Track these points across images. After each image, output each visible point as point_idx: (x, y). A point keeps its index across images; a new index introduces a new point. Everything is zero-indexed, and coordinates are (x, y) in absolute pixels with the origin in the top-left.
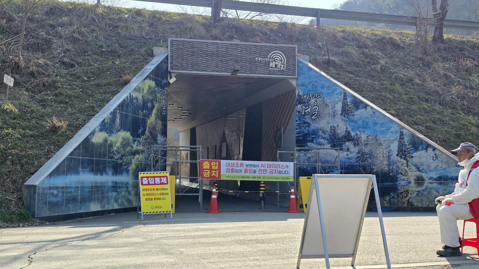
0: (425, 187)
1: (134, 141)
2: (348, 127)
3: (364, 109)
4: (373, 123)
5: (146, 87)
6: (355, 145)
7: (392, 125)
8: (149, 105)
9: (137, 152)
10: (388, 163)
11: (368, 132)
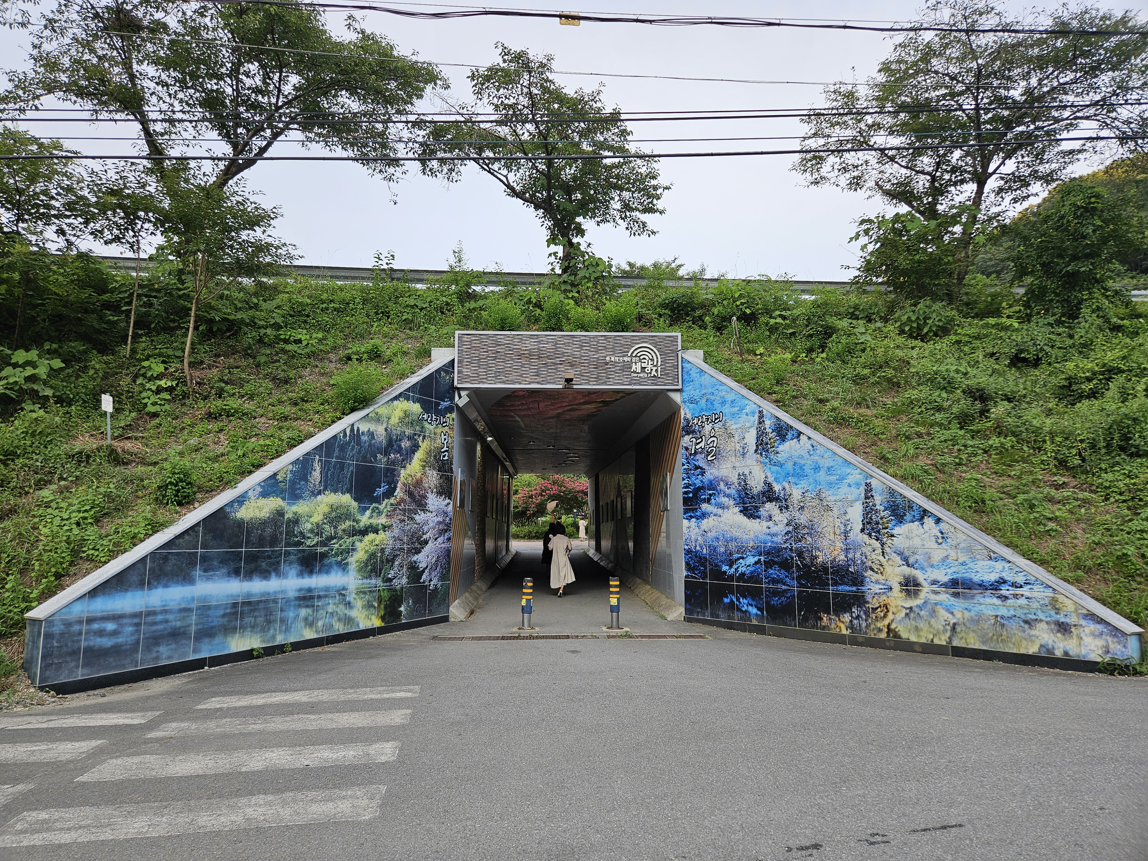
0: (923, 601)
1: (362, 510)
2: (769, 474)
3: (795, 440)
4: (813, 467)
5: (398, 414)
6: (781, 510)
7: (848, 471)
8: (405, 444)
9: (372, 529)
10: (844, 547)
11: (804, 484)
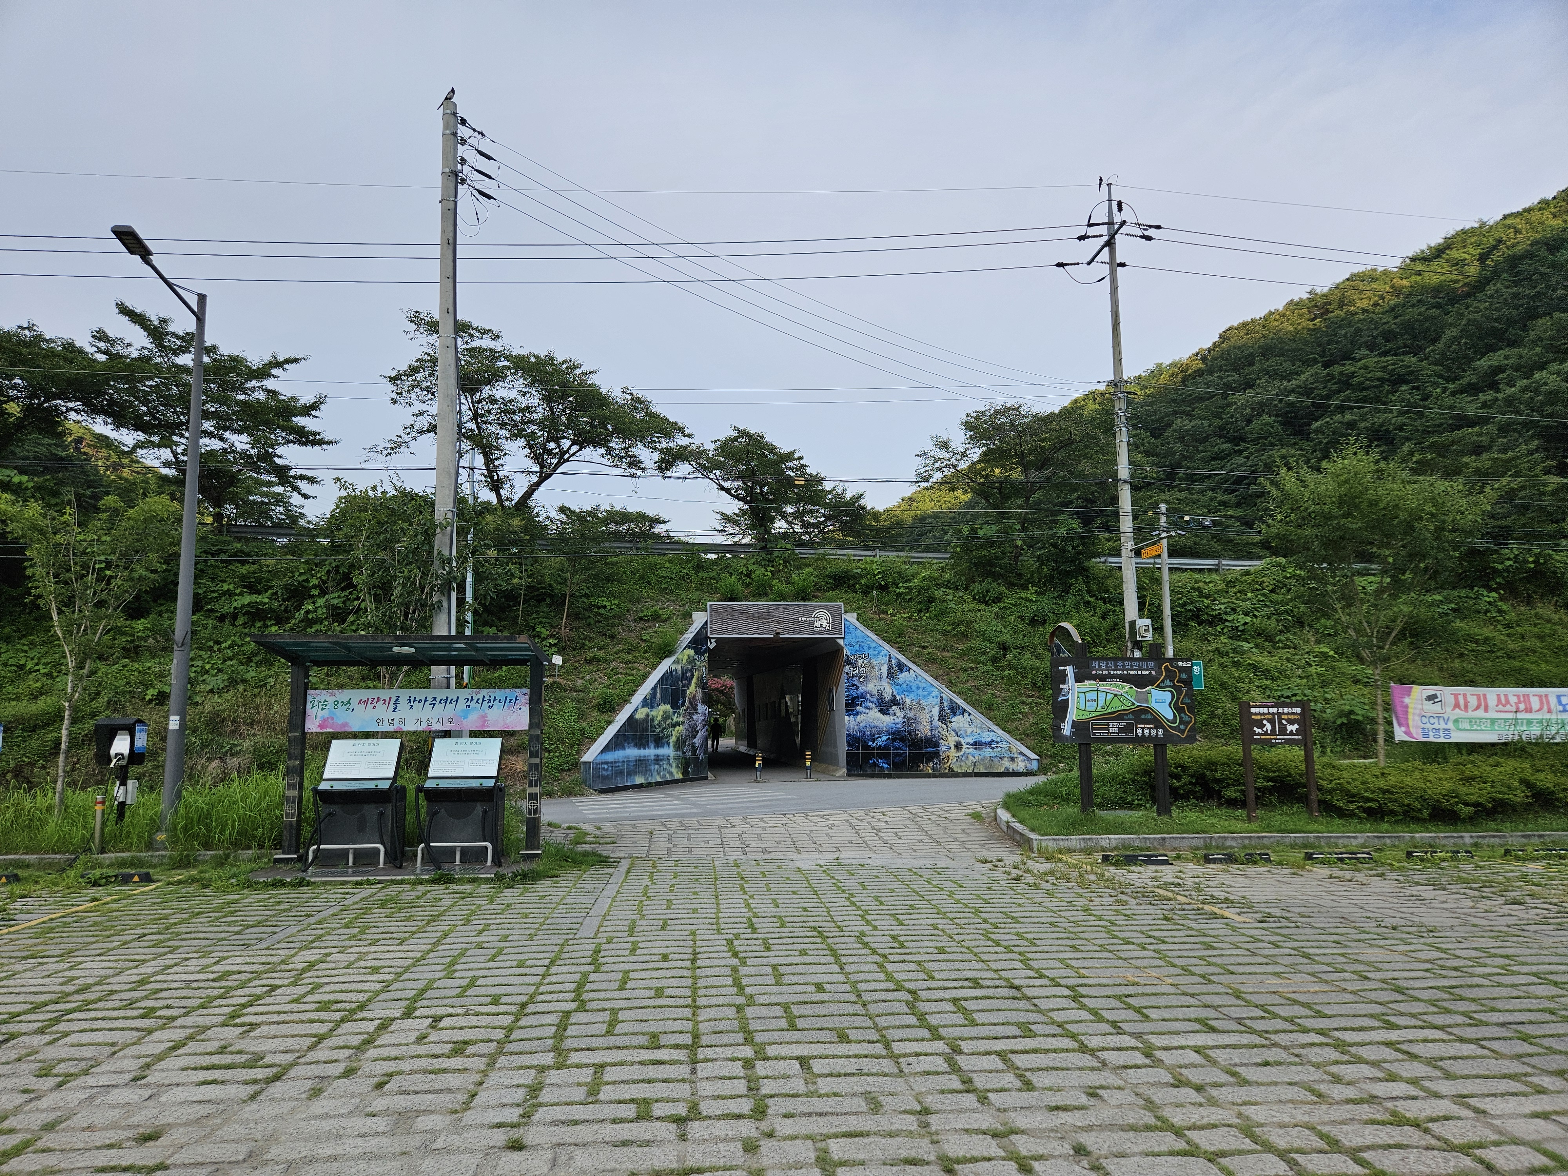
0: (963, 753)
1: (674, 713)
2: (894, 690)
3: (907, 672)
4: (916, 687)
5: (686, 657)
6: (900, 710)
7: (933, 689)
8: (689, 674)
9: (678, 724)
10: (930, 729)
11: (912, 696)
